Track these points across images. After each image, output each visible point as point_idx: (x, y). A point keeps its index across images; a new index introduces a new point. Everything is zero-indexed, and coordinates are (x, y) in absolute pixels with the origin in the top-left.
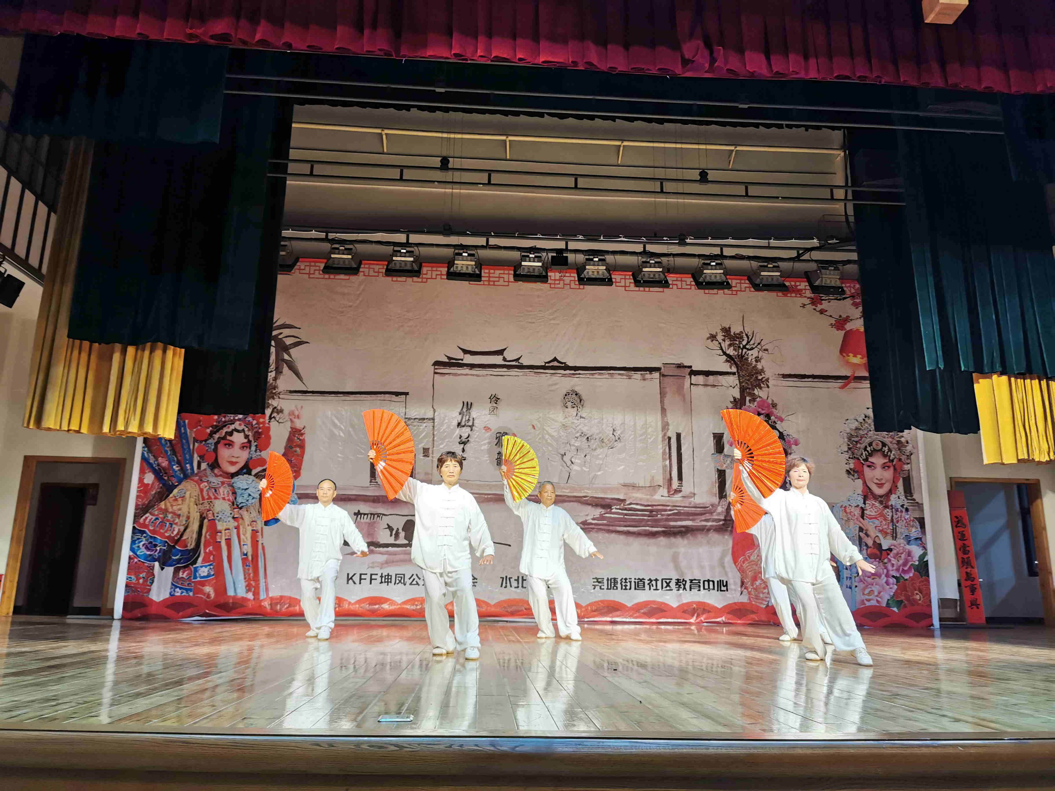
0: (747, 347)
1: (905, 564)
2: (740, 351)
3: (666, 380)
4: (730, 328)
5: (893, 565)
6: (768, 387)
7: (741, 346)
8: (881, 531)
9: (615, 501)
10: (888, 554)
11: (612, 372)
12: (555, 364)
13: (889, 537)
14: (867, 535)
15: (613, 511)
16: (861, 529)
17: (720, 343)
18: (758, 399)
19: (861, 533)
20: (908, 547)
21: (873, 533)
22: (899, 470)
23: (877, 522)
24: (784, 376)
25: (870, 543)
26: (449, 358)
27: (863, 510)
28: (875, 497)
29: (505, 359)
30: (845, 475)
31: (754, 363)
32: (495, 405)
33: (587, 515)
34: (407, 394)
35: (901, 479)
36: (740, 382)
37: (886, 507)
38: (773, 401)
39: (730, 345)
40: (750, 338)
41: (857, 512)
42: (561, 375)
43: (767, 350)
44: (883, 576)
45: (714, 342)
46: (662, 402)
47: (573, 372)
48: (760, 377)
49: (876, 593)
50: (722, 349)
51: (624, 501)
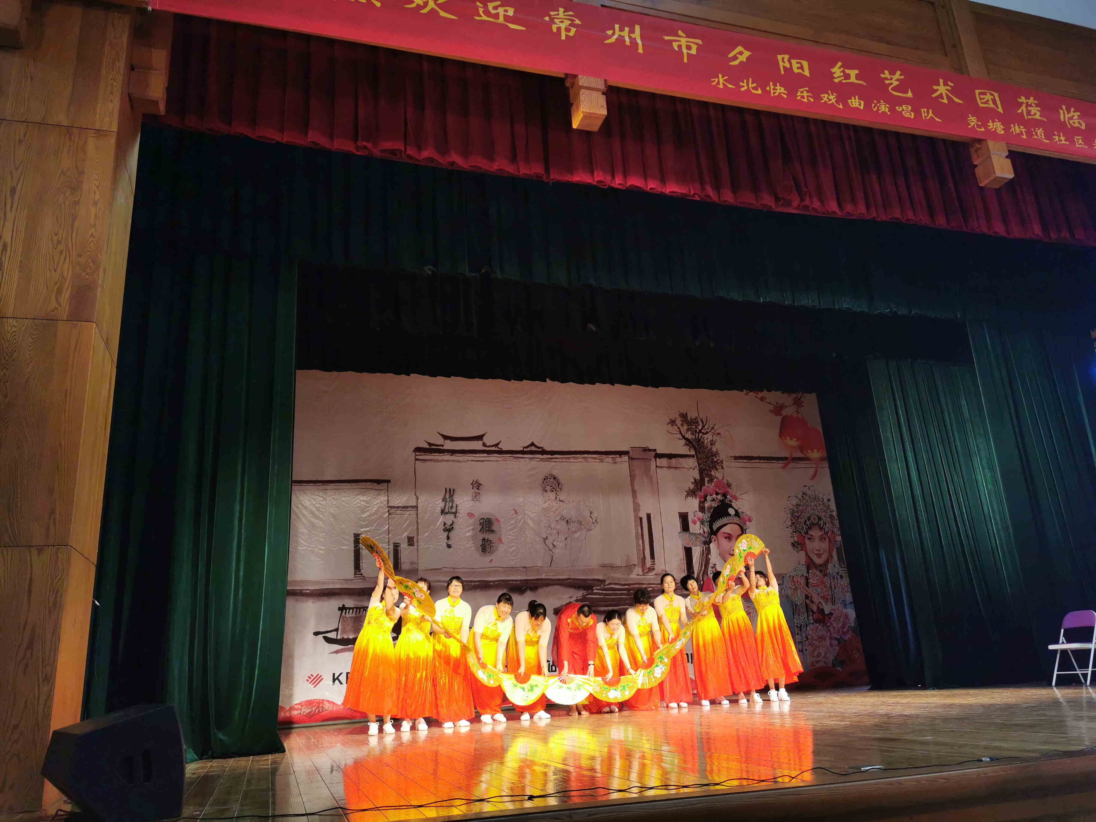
0: (703, 431)
1: (843, 627)
2: (697, 435)
3: (634, 462)
4: (686, 414)
5: (834, 628)
6: (723, 468)
7: (698, 431)
9: (596, 583)
10: (830, 618)
11: (586, 456)
12: (533, 448)
15: (594, 591)
16: (807, 597)
17: (679, 428)
22: (833, 541)
24: (736, 458)
26: (430, 444)
27: (807, 579)
28: (816, 566)
29: (484, 445)
30: (791, 548)
31: (709, 446)
32: (477, 491)
34: (388, 481)
35: (835, 550)
36: (698, 464)
37: (825, 575)
39: (688, 430)
40: (705, 423)
42: (539, 460)
43: (719, 434)
45: (674, 426)
46: (632, 484)
47: (549, 456)
48: (715, 460)
49: (823, 655)
50: (681, 433)
51: (603, 581)
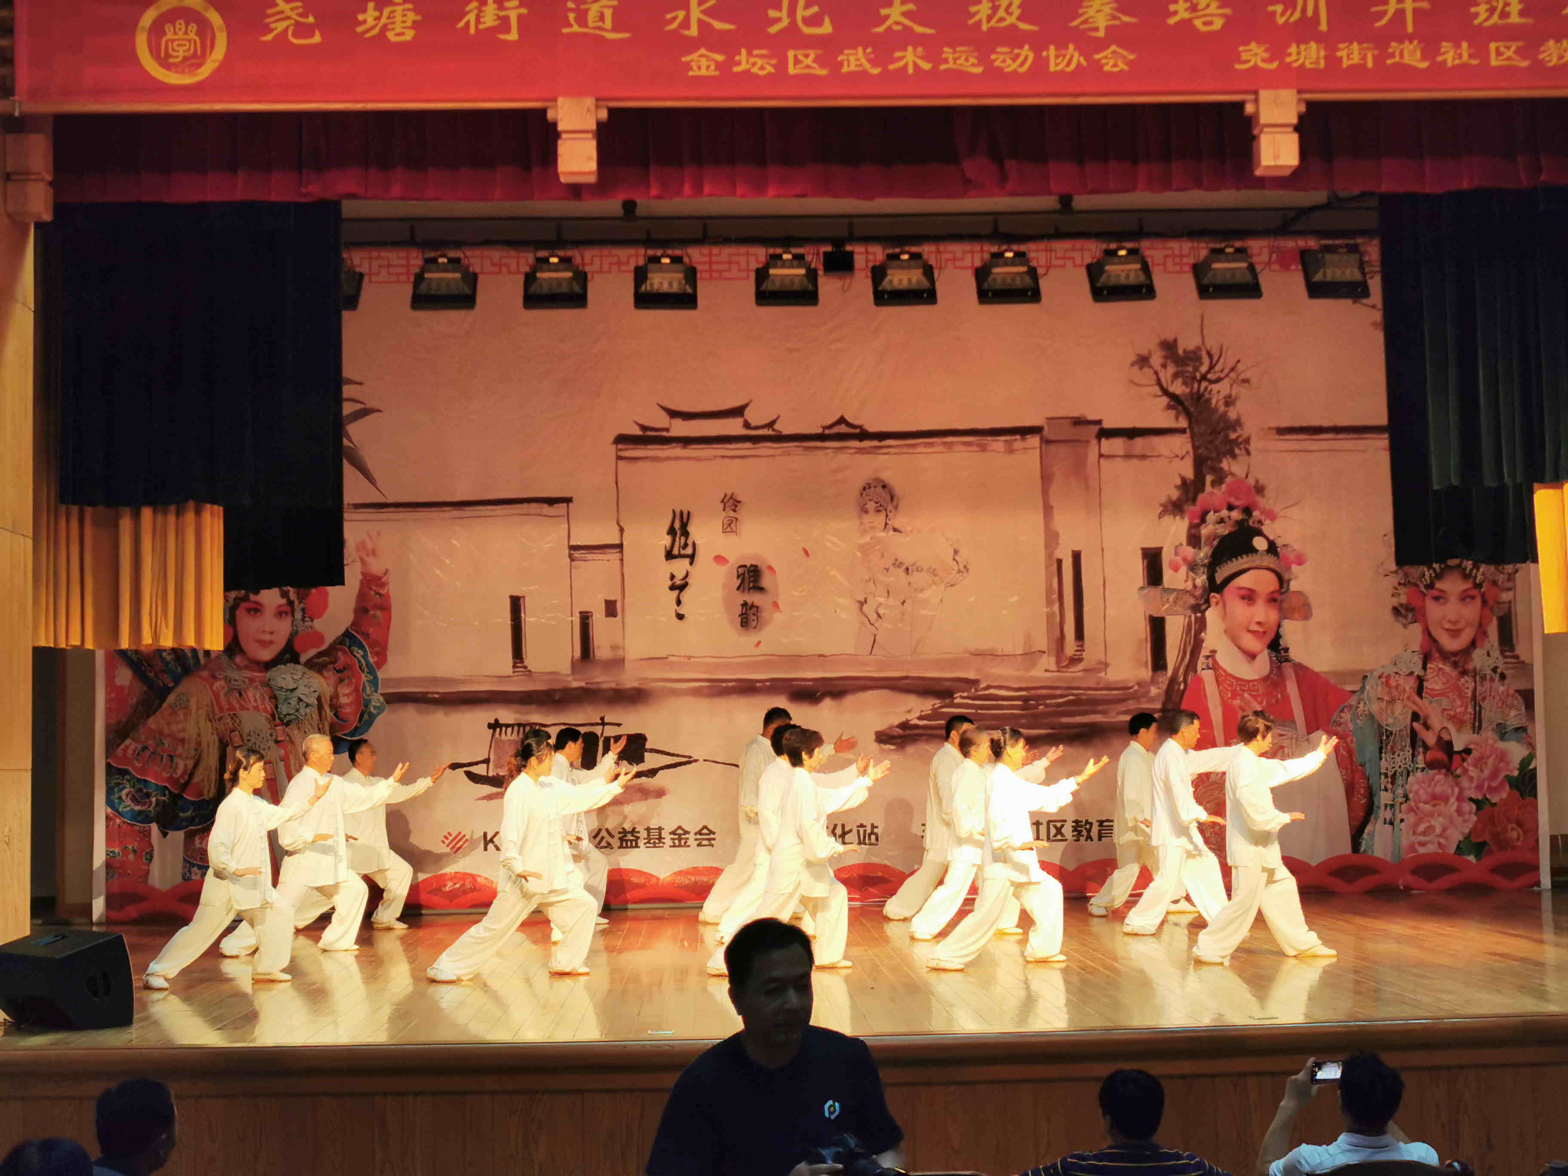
0: (1209, 376)
1: (1494, 775)
2: (1196, 385)
3: (1052, 448)
4: (1175, 340)
5: (1471, 779)
6: (1248, 453)
7: (1198, 376)
8: (1452, 718)
9: (958, 684)
10: (1464, 760)
11: (950, 439)
12: (843, 429)
13: (1468, 728)
14: (1427, 727)
15: (956, 701)
16: (1415, 717)
17: (1156, 373)
18: (1229, 479)
19: (1415, 725)
20: (1501, 745)
21: (1436, 722)
22: (1491, 602)
23: (1445, 703)
24: (1282, 431)
25: (1431, 739)
26: (644, 428)
27: (1420, 680)
28: (1445, 656)
29: (747, 425)
30: (1388, 616)
31: (1222, 408)
32: (732, 514)
33: (909, 711)
34: (568, 500)
35: (1495, 622)
36: (1194, 446)
37: (1464, 673)
38: (1257, 481)
39: (1176, 376)
40: (1215, 359)
41: (1409, 685)
42: (853, 451)
43: (1246, 381)
44: (1453, 800)
45: (1146, 370)
46: (1045, 493)
47: (875, 443)
48: (1233, 436)
49: (1438, 830)
50: (1159, 383)
51: (975, 682)
